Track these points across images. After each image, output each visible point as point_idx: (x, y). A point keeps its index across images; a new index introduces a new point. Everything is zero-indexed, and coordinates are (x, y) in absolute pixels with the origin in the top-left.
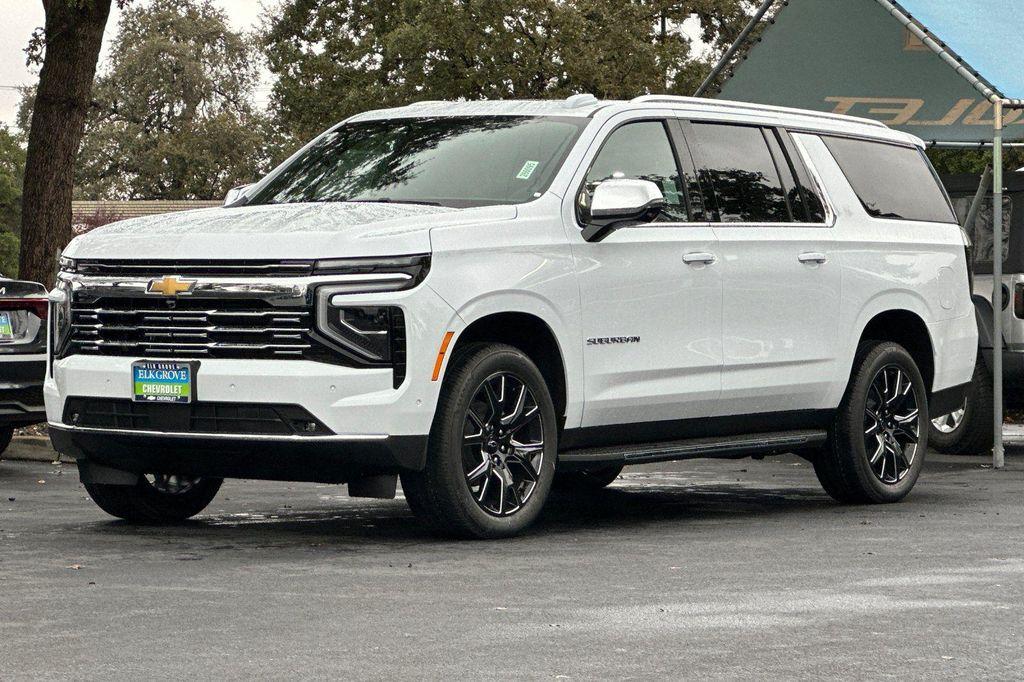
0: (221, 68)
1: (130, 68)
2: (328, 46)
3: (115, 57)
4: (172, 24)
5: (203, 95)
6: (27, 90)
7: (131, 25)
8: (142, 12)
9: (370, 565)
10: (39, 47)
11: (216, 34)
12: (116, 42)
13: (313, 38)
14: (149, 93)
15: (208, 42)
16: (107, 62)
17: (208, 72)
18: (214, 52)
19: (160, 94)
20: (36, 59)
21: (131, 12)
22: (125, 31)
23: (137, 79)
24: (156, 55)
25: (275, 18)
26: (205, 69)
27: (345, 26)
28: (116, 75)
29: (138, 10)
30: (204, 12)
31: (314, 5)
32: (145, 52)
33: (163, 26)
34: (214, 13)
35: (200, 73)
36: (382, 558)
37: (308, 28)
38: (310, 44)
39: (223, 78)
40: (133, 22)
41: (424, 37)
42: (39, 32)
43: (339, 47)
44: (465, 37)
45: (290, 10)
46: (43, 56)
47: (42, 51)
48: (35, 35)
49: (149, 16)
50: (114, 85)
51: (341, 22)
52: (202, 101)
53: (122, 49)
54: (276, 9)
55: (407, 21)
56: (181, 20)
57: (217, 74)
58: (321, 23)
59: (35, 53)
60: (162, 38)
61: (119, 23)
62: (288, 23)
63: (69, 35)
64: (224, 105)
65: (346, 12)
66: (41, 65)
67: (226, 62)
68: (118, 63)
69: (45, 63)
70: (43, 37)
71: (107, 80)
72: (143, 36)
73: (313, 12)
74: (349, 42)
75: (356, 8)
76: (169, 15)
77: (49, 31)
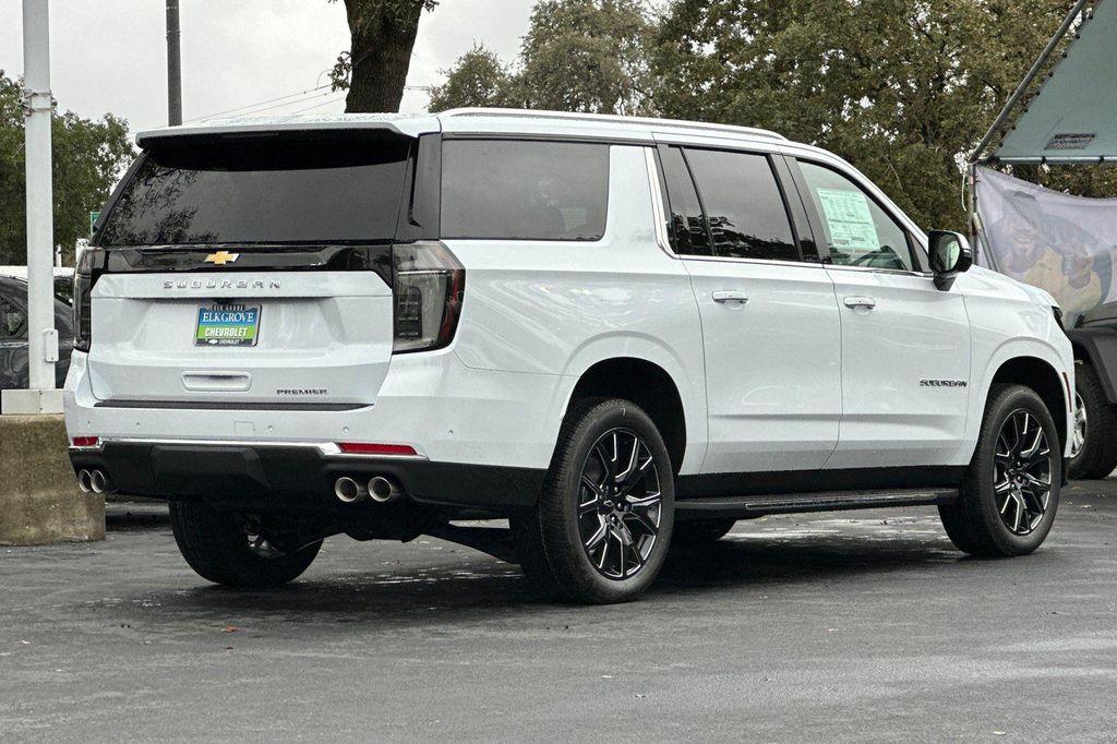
0: (639, 63)
1: (542, 65)
2: (718, 46)
3: (527, 55)
4: (586, 18)
5: (620, 92)
6: (435, 91)
7: (543, 20)
8: (556, 6)
9: (524, 627)
10: (345, 71)
11: (635, 27)
12: (528, 39)
13: (704, 38)
14: (564, 91)
15: (625, 36)
16: (519, 60)
17: (625, 70)
18: (632, 46)
19: (575, 93)
20: (342, 84)
21: (543, 7)
22: (538, 27)
23: (551, 78)
24: (570, 51)
25: (664, 18)
26: (623, 64)
27: (738, 25)
28: (528, 73)
29: (551, 4)
30: (621, 4)
31: (705, 3)
32: (558, 49)
33: (577, 21)
34: (631, 5)
35: (618, 69)
36: (536, 620)
37: (699, 27)
38: (701, 45)
39: (641, 74)
40: (545, 17)
41: (812, 37)
42: (344, 56)
43: (729, 47)
44: (859, 35)
45: (677, 9)
46: (350, 81)
47: (348, 76)
48: (340, 59)
49: (562, 10)
50: (526, 83)
51: (732, 20)
52: (620, 99)
53: (534, 45)
54: (664, 8)
55: (796, 19)
56: (597, 12)
57: (635, 70)
58: (712, 22)
59: (340, 78)
60: (576, 33)
61: (531, 18)
62: (677, 23)
63: (374, 58)
64: (642, 102)
65: (737, 9)
66: (347, 90)
67: (645, 58)
68: (530, 60)
69: (352, 87)
70: (349, 61)
71: (518, 77)
72: (557, 32)
73: (703, 10)
74: (742, 42)
75: (749, 5)
76: (583, 9)
77: (355, 54)
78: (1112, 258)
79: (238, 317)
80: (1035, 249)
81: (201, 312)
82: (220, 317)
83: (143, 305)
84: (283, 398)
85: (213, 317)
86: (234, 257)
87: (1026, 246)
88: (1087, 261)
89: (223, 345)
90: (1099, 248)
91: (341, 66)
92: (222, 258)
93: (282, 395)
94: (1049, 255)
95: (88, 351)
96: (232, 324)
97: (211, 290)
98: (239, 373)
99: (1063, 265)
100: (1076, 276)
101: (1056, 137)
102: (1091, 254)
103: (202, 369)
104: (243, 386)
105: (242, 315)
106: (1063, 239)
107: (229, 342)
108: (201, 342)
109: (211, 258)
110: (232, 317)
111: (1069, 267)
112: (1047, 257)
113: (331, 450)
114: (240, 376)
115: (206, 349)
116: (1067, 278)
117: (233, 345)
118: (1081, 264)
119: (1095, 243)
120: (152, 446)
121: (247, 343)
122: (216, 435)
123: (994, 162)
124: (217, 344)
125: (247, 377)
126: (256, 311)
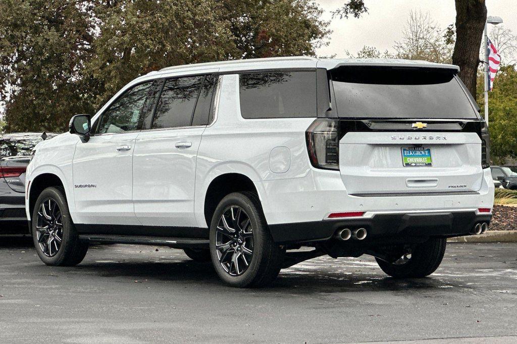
79: (421, 152)
81: (404, 151)
82: (412, 153)
84: (451, 189)
85: (409, 153)
86: (425, 125)
89: (418, 166)
91: (450, 32)
93: (451, 188)
96: (418, 156)
97: (410, 140)
98: (434, 179)
103: (414, 177)
104: (435, 185)
105: (423, 152)
107: (421, 164)
108: (408, 165)
109: (414, 125)
110: (418, 153)
114: (434, 180)
115: (409, 168)
117: (423, 166)
121: (430, 165)
122: (433, 207)
124: (416, 166)
125: (436, 180)
126: (429, 150)
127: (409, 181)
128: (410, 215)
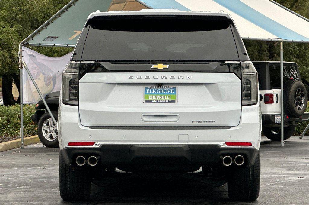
78: (57, 77)
79: (165, 91)
80: (37, 73)
81: (146, 89)
82: (156, 91)
83: (111, 85)
84: (195, 124)
85: (152, 91)
86: (167, 66)
87: (35, 72)
88: (51, 77)
89: (159, 102)
90: (54, 73)
92: (160, 66)
93: (194, 123)
94: (41, 75)
95: (78, 105)
96: (162, 94)
98: (173, 114)
99: (45, 79)
100: (47, 82)
101: (48, 37)
102: (52, 75)
104: (175, 120)
105: (167, 90)
106: (44, 70)
107: (163, 101)
108: (147, 101)
110: (162, 91)
111: (46, 79)
112: (41, 76)
113: (223, 145)
115: (150, 104)
116: (45, 83)
117: (165, 103)
118: (49, 78)
119: (52, 72)
120: (132, 146)
121: (173, 102)
123: (27, 45)
124: (157, 102)
125: (177, 116)
126: (175, 89)
127: (144, 116)
128: (138, 146)
